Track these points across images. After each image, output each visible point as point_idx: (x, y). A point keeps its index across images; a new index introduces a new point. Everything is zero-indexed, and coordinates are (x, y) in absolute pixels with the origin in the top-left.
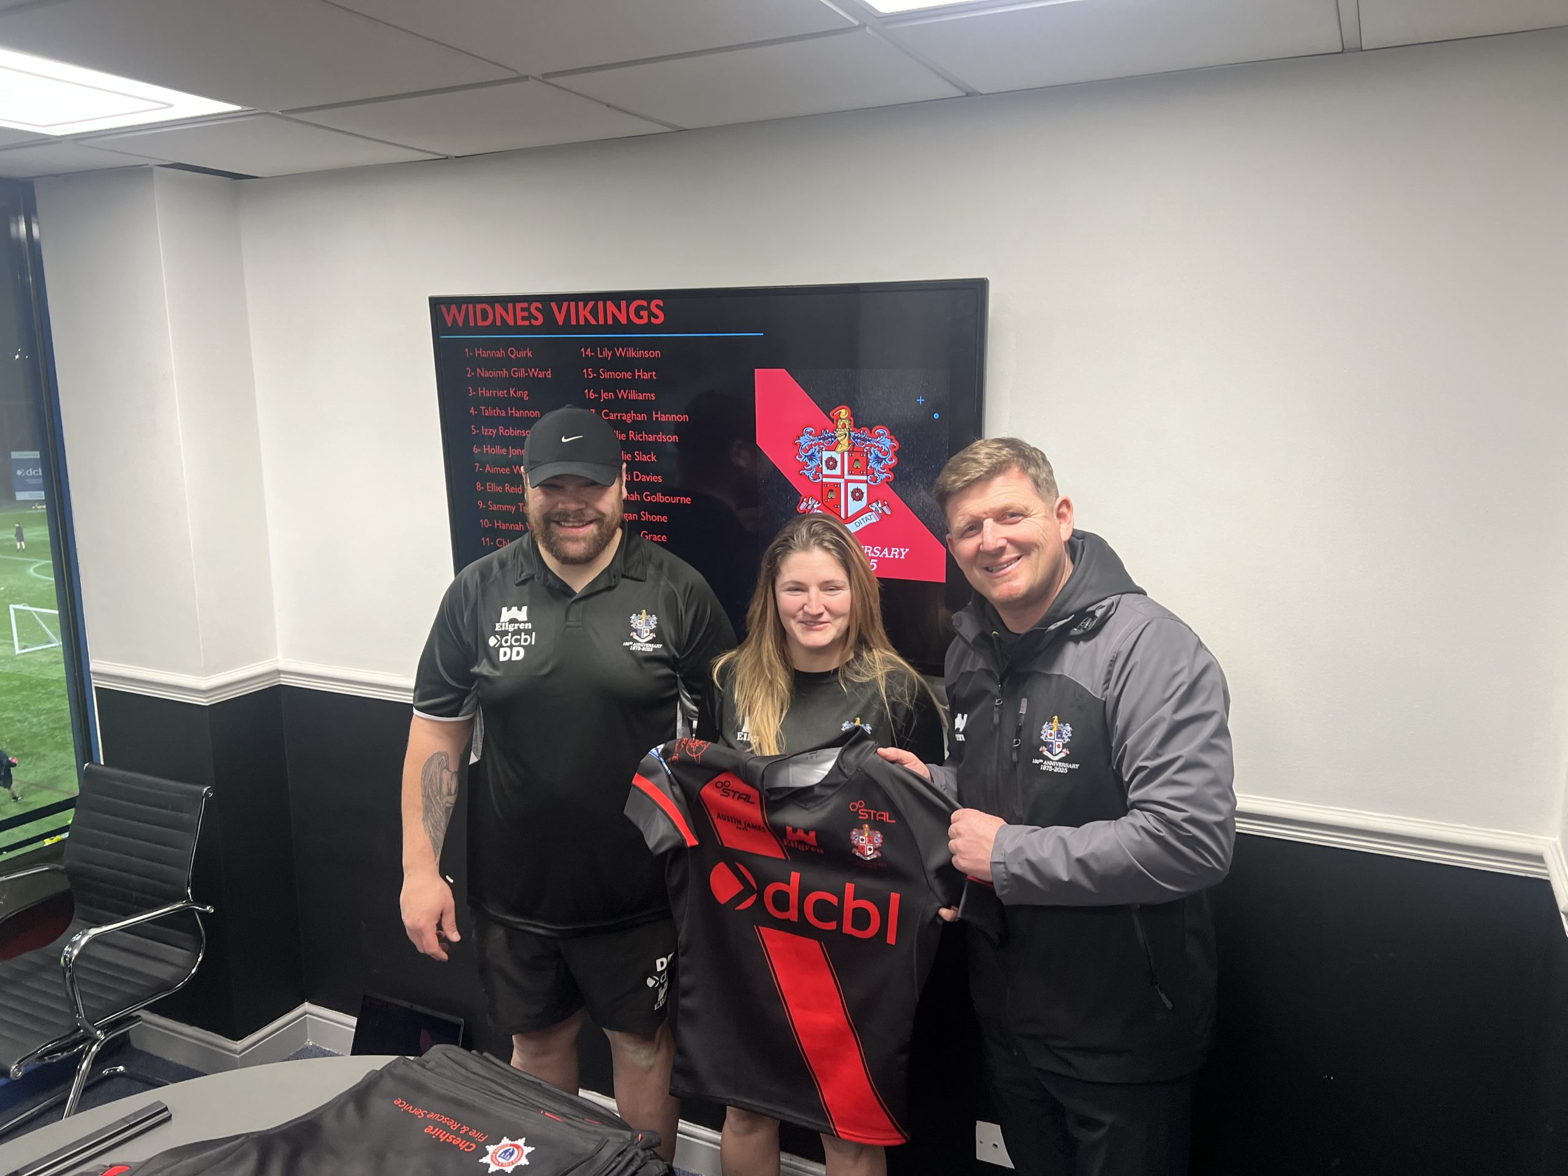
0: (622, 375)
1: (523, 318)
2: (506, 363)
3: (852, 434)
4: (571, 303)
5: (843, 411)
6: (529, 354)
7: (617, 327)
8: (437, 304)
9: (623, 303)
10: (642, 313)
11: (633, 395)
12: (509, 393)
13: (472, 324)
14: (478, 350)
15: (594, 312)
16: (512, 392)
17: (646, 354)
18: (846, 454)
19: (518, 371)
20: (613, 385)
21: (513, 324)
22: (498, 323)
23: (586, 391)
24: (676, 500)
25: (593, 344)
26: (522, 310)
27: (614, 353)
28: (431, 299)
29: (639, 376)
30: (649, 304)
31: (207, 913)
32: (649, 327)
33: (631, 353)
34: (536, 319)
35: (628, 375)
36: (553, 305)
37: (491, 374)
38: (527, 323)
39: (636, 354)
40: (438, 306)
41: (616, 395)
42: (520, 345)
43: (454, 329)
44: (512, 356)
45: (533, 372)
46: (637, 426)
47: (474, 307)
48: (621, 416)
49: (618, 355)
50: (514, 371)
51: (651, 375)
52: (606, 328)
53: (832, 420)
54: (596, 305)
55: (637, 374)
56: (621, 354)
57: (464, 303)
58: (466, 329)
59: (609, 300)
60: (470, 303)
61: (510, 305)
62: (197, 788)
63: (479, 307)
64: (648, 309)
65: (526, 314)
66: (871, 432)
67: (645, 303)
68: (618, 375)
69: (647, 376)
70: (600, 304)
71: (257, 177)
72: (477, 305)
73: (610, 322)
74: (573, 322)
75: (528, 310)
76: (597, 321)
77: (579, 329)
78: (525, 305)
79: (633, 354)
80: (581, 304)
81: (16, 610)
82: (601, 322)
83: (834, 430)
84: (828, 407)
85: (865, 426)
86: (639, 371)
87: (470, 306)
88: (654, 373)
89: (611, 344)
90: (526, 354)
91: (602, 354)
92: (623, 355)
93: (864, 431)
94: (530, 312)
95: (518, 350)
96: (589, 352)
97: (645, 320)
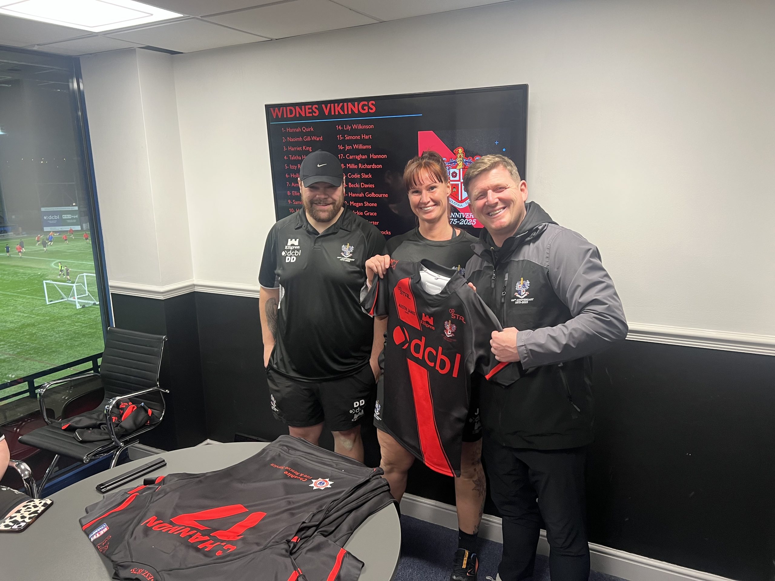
0: (355, 137)
1: (309, 113)
2: (302, 134)
3: (464, 160)
4: (332, 104)
5: (460, 150)
6: (312, 129)
7: (353, 115)
8: (268, 107)
9: (356, 103)
10: (365, 108)
11: (361, 147)
12: (302, 149)
13: (285, 116)
14: (288, 129)
15: (342, 108)
16: (304, 148)
17: (367, 127)
18: (461, 170)
19: (307, 138)
20: (350, 142)
21: (304, 116)
22: (298, 116)
23: (339, 146)
24: (380, 196)
25: (342, 123)
26: (309, 109)
27: (352, 127)
28: (265, 105)
29: (364, 137)
30: (368, 103)
31: (166, 393)
32: (368, 114)
33: (360, 127)
34: (315, 113)
35: (359, 137)
36: (323, 105)
37: (294, 140)
38: (311, 115)
39: (362, 127)
40: (269, 109)
41: (353, 147)
42: (308, 125)
43: (277, 119)
44: (304, 131)
45: (313, 138)
46: (363, 162)
47: (286, 108)
48: (355, 157)
49: (354, 128)
50: (305, 138)
51: (369, 137)
52: (347, 116)
53: (455, 154)
54: (343, 105)
55: (362, 136)
56: (355, 127)
57: (282, 107)
58: (283, 119)
59: (349, 102)
60: (284, 106)
61: (303, 107)
62: (161, 336)
63: (288, 108)
64: (368, 105)
65: (311, 110)
66: (473, 159)
67: (366, 103)
68: (354, 138)
69: (367, 137)
70: (345, 104)
71: (182, 53)
72: (287, 107)
73: (350, 113)
74: (333, 114)
75: (311, 108)
76: (344, 113)
77: (335, 117)
78: (310, 106)
79: (361, 127)
80: (336, 105)
81: (46, 283)
82: (346, 113)
83: (456, 158)
84: (453, 148)
85: (471, 156)
86: (363, 135)
87: (284, 108)
88: (370, 136)
89: (351, 123)
90: (311, 129)
91: (346, 128)
92: (356, 128)
93: (470, 158)
94: (312, 110)
95: (307, 128)
96: (340, 128)
97: (366, 111)
